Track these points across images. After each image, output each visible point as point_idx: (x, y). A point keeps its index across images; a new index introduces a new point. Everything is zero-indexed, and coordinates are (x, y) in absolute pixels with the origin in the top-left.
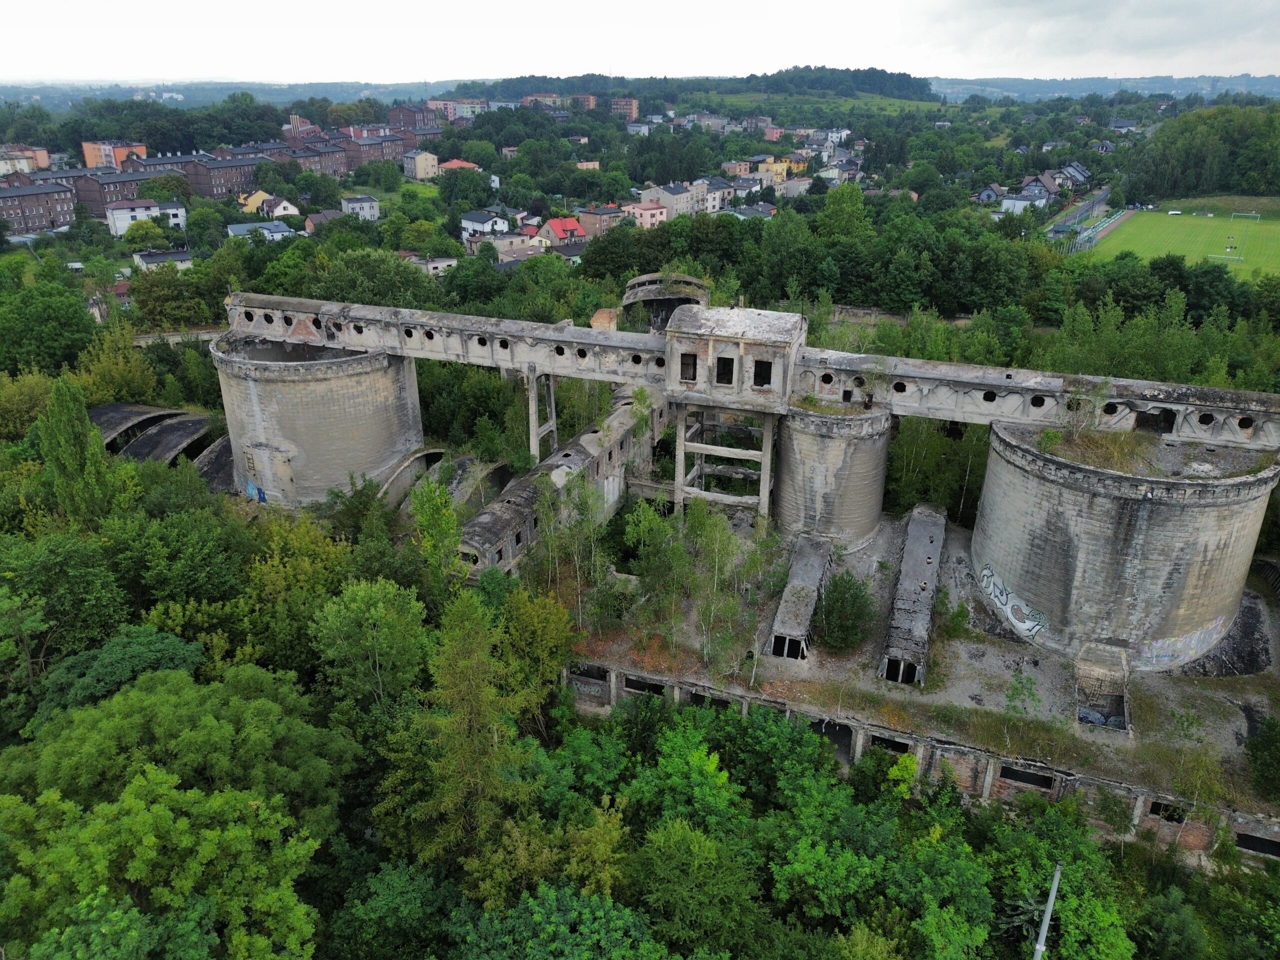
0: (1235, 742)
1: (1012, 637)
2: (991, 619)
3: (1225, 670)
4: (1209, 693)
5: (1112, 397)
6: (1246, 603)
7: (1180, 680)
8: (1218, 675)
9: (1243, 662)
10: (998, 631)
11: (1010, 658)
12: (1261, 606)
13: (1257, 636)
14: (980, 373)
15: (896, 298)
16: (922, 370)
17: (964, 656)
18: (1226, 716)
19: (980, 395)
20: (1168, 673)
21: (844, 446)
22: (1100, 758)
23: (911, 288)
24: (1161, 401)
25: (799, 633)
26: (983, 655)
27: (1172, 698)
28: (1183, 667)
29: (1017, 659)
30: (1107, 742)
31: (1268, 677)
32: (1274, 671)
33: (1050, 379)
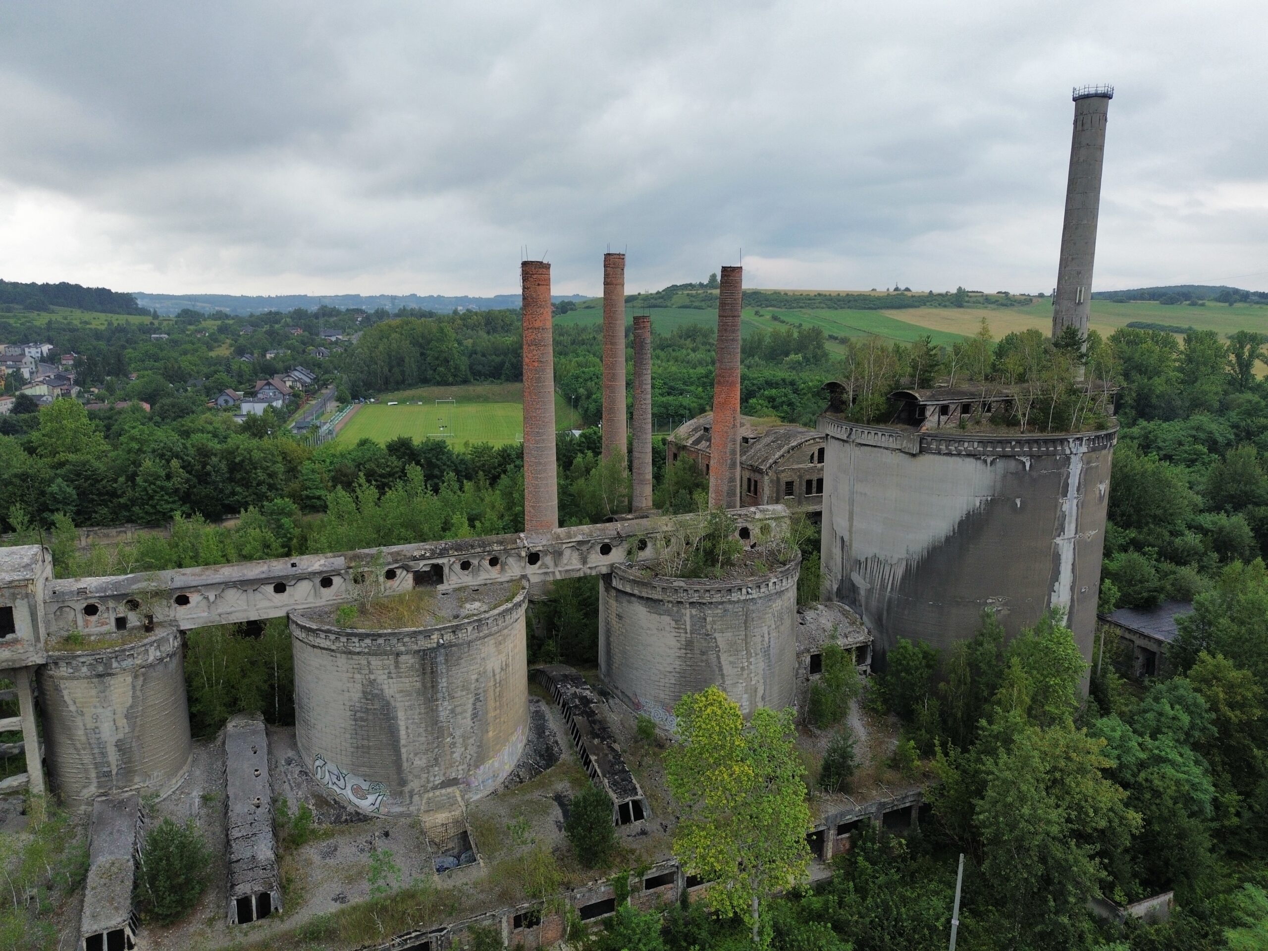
0: (557, 830)
1: (360, 818)
2: (335, 809)
3: (534, 771)
4: (528, 797)
5: (389, 564)
6: (533, 709)
7: (504, 795)
8: (530, 779)
9: (544, 759)
10: (344, 818)
11: (362, 840)
12: (544, 707)
13: (547, 733)
14: (265, 568)
15: (152, 511)
16: (204, 577)
17: (316, 859)
18: (545, 811)
19: (270, 589)
20: (494, 793)
21: (129, 679)
22: (464, 899)
23: (166, 497)
24: (429, 558)
25: (120, 920)
26: (336, 850)
27: (503, 814)
28: (504, 782)
29: (369, 838)
30: (464, 880)
31: (564, 764)
32: (566, 756)
33: (332, 560)
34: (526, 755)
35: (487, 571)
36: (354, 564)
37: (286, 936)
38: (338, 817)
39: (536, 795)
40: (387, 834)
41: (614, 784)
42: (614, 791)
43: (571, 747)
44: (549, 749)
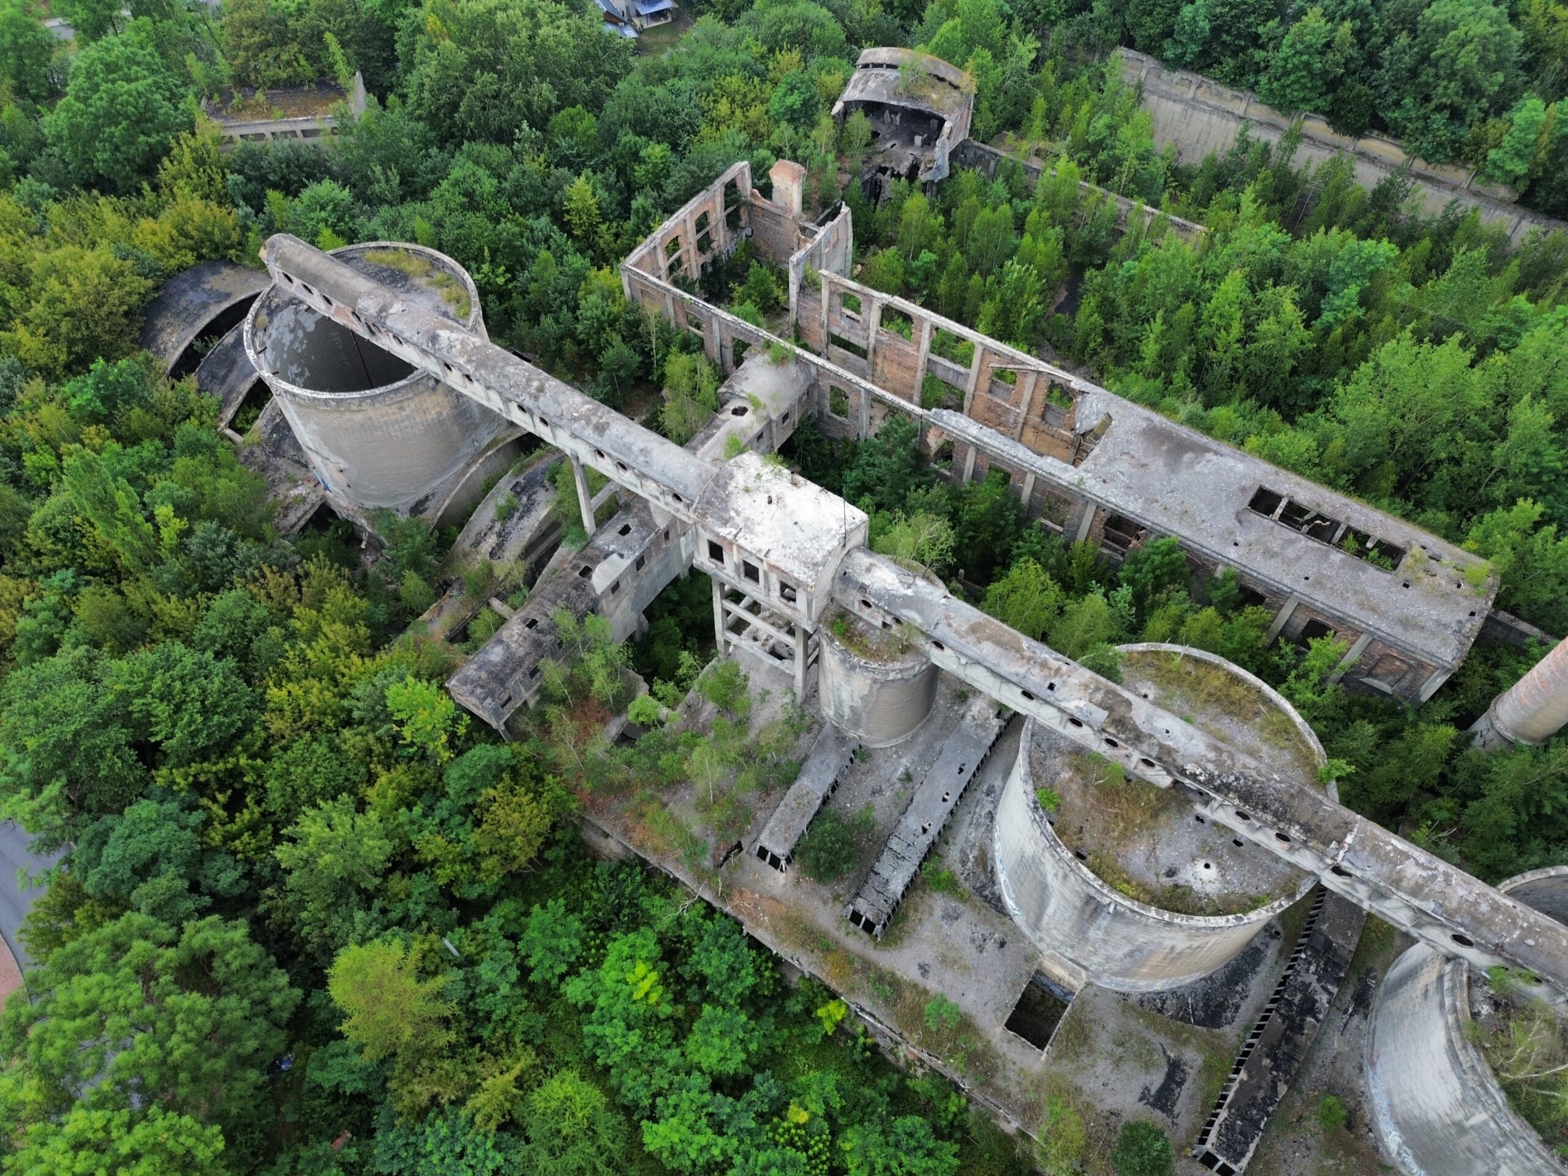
0: (1138, 1096)
1: (997, 905)
2: (986, 877)
3: (1183, 1015)
4: (1149, 1035)
5: (1150, 756)
7: (1133, 1008)
8: (1172, 1017)
9: (1206, 1012)
10: (986, 893)
12: (1271, 952)
13: (1239, 988)
17: (938, 912)
18: (1148, 1066)
19: (1017, 689)
20: (1125, 996)
21: (868, 682)
22: (999, 1075)
24: (1200, 783)
25: (782, 851)
26: (957, 918)
27: (1109, 1028)
28: (1143, 994)
29: (987, 934)
30: (1017, 1058)
31: (1219, 1036)
32: (1231, 1033)
33: (1094, 708)
34: (1192, 988)
35: (1269, 838)
36: (1112, 730)
37: (867, 966)
38: (983, 887)
39: (1158, 1040)
40: (1002, 944)
42: (1220, 1134)
43: (1246, 1029)
44: (1222, 1007)
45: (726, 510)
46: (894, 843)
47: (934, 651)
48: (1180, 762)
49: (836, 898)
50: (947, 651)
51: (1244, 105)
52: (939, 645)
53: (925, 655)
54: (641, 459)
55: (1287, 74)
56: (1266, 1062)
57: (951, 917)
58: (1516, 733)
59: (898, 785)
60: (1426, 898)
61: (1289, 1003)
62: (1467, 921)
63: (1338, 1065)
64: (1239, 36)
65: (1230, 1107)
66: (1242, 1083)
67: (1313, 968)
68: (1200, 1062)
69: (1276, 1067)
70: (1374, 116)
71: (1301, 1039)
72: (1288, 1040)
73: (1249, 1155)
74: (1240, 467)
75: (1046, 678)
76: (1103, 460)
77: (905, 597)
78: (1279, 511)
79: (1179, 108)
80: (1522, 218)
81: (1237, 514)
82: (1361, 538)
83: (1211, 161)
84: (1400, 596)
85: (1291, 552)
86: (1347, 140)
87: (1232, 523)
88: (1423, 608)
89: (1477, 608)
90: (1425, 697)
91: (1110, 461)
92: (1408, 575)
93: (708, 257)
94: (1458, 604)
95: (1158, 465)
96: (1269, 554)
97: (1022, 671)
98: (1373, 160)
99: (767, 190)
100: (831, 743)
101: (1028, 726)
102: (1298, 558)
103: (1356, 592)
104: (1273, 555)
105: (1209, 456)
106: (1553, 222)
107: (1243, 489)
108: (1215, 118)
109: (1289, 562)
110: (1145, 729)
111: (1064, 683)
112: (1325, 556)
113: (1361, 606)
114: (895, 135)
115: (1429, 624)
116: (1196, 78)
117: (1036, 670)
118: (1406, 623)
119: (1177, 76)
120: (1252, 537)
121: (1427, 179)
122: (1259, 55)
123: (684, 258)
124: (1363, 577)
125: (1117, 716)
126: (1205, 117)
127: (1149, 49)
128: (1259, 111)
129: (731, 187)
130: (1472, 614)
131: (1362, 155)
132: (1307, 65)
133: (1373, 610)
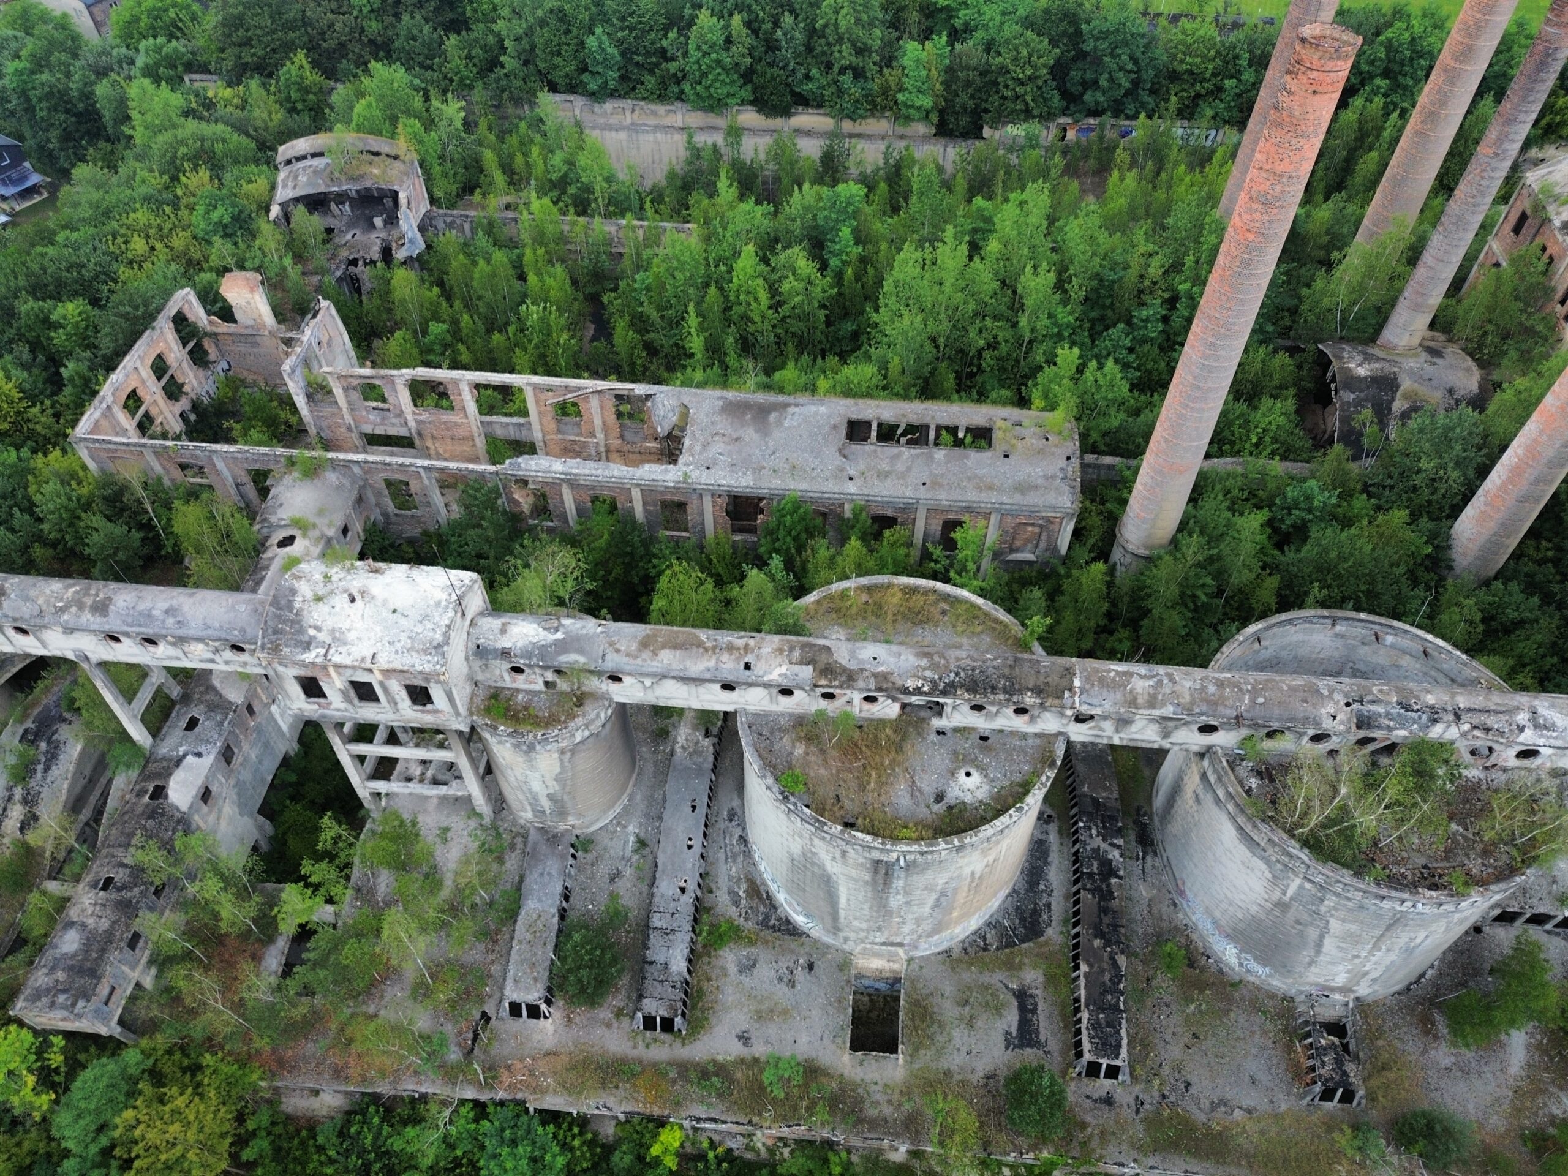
0: (1003, 1046)
1: (788, 929)
2: (765, 906)
3: (1007, 942)
4: (986, 978)
5: (869, 690)
7: (958, 962)
8: (998, 949)
9: (1024, 927)
10: (772, 922)
11: (784, 963)
12: (1053, 838)
13: (1042, 887)
17: (732, 969)
18: (998, 1010)
19: (718, 686)
20: (948, 952)
22: (867, 1104)
24: (926, 694)
25: (536, 995)
26: (754, 965)
27: (947, 993)
28: (963, 942)
29: (791, 965)
30: (876, 1076)
31: (1046, 943)
32: (1054, 933)
33: (797, 668)
34: (1003, 910)
35: (1008, 718)
36: (823, 682)
37: (684, 1068)
38: (767, 917)
39: (996, 978)
40: (811, 967)
41: (1095, 1025)
42: (1091, 1037)
43: (1065, 922)
44: (1036, 913)
45: (302, 631)
46: (657, 921)
47: (613, 688)
48: (899, 683)
49: (619, 1013)
50: (627, 680)
51: (679, 116)
52: (616, 679)
53: (605, 697)
54: (170, 621)
55: (705, 75)
56: (1097, 943)
57: (748, 967)
58: (1146, 547)
59: (636, 857)
60: (1163, 705)
61: (1090, 875)
62: (1204, 708)
63: (1155, 912)
64: (648, 54)
65: (1087, 1006)
66: (1086, 975)
67: (1094, 832)
68: (1041, 979)
69: (1108, 943)
70: (793, 93)
71: (1115, 904)
72: (1104, 911)
73: (1125, 1042)
74: (823, 409)
75: (738, 659)
76: (698, 448)
77: (556, 643)
78: (874, 434)
79: (623, 135)
80: (946, 146)
81: (840, 451)
82: (953, 430)
83: (672, 176)
84: (1004, 466)
85: (900, 467)
86: (778, 122)
87: (839, 461)
88: (1028, 470)
89: (1069, 452)
90: (1064, 550)
91: (705, 446)
92: (1004, 447)
93: (184, 404)
94: (1053, 454)
95: (750, 434)
96: (883, 475)
97: (712, 664)
98: (809, 133)
99: (226, 314)
100: (543, 848)
101: (741, 720)
102: (909, 469)
103: (969, 479)
104: (887, 474)
105: (791, 410)
106: (970, 142)
107: (835, 427)
108: (659, 135)
109: (902, 476)
110: (853, 666)
111: (758, 657)
112: (931, 457)
113: (979, 489)
114: (351, 225)
115: (1040, 481)
116: (628, 103)
117: (725, 657)
118: (1022, 488)
119: (609, 105)
120: (862, 466)
121: (859, 136)
122: (673, 67)
123: (154, 412)
124: (969, 463)
125: (821, 665)
126: (650, 137)
127: (573, 88)
128: (696, 119)
129: (180, 320)
130: (1069, 458)
131: (797, 131)
132: (718, 62)
133: (990, 488)
